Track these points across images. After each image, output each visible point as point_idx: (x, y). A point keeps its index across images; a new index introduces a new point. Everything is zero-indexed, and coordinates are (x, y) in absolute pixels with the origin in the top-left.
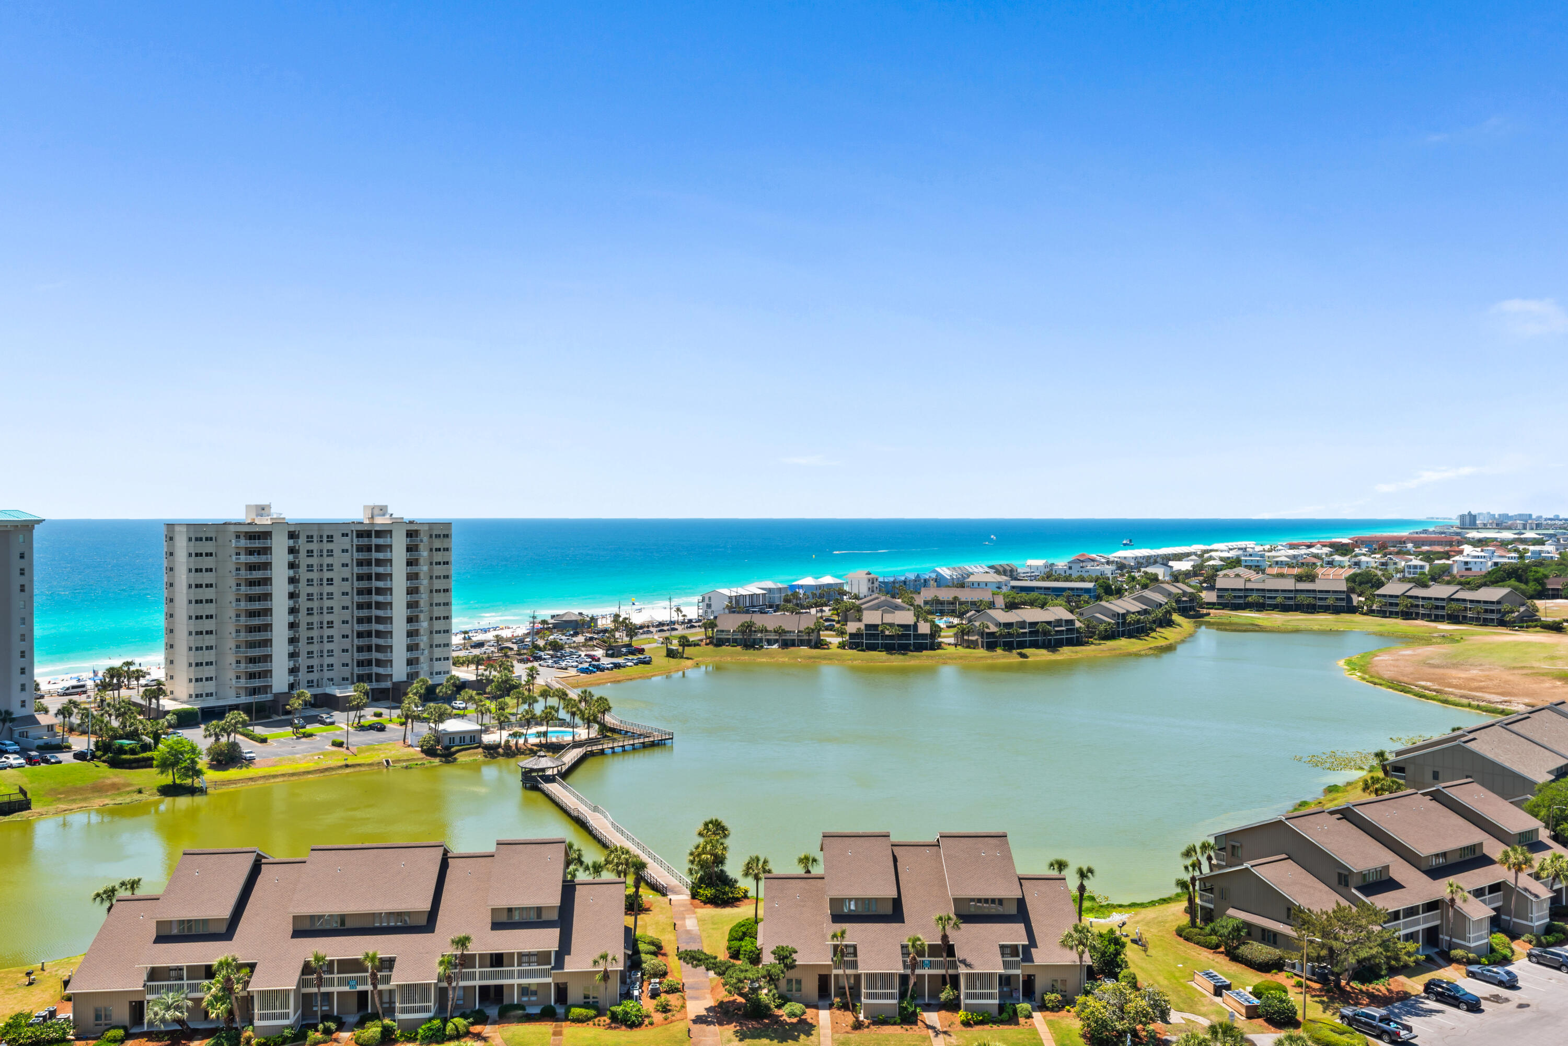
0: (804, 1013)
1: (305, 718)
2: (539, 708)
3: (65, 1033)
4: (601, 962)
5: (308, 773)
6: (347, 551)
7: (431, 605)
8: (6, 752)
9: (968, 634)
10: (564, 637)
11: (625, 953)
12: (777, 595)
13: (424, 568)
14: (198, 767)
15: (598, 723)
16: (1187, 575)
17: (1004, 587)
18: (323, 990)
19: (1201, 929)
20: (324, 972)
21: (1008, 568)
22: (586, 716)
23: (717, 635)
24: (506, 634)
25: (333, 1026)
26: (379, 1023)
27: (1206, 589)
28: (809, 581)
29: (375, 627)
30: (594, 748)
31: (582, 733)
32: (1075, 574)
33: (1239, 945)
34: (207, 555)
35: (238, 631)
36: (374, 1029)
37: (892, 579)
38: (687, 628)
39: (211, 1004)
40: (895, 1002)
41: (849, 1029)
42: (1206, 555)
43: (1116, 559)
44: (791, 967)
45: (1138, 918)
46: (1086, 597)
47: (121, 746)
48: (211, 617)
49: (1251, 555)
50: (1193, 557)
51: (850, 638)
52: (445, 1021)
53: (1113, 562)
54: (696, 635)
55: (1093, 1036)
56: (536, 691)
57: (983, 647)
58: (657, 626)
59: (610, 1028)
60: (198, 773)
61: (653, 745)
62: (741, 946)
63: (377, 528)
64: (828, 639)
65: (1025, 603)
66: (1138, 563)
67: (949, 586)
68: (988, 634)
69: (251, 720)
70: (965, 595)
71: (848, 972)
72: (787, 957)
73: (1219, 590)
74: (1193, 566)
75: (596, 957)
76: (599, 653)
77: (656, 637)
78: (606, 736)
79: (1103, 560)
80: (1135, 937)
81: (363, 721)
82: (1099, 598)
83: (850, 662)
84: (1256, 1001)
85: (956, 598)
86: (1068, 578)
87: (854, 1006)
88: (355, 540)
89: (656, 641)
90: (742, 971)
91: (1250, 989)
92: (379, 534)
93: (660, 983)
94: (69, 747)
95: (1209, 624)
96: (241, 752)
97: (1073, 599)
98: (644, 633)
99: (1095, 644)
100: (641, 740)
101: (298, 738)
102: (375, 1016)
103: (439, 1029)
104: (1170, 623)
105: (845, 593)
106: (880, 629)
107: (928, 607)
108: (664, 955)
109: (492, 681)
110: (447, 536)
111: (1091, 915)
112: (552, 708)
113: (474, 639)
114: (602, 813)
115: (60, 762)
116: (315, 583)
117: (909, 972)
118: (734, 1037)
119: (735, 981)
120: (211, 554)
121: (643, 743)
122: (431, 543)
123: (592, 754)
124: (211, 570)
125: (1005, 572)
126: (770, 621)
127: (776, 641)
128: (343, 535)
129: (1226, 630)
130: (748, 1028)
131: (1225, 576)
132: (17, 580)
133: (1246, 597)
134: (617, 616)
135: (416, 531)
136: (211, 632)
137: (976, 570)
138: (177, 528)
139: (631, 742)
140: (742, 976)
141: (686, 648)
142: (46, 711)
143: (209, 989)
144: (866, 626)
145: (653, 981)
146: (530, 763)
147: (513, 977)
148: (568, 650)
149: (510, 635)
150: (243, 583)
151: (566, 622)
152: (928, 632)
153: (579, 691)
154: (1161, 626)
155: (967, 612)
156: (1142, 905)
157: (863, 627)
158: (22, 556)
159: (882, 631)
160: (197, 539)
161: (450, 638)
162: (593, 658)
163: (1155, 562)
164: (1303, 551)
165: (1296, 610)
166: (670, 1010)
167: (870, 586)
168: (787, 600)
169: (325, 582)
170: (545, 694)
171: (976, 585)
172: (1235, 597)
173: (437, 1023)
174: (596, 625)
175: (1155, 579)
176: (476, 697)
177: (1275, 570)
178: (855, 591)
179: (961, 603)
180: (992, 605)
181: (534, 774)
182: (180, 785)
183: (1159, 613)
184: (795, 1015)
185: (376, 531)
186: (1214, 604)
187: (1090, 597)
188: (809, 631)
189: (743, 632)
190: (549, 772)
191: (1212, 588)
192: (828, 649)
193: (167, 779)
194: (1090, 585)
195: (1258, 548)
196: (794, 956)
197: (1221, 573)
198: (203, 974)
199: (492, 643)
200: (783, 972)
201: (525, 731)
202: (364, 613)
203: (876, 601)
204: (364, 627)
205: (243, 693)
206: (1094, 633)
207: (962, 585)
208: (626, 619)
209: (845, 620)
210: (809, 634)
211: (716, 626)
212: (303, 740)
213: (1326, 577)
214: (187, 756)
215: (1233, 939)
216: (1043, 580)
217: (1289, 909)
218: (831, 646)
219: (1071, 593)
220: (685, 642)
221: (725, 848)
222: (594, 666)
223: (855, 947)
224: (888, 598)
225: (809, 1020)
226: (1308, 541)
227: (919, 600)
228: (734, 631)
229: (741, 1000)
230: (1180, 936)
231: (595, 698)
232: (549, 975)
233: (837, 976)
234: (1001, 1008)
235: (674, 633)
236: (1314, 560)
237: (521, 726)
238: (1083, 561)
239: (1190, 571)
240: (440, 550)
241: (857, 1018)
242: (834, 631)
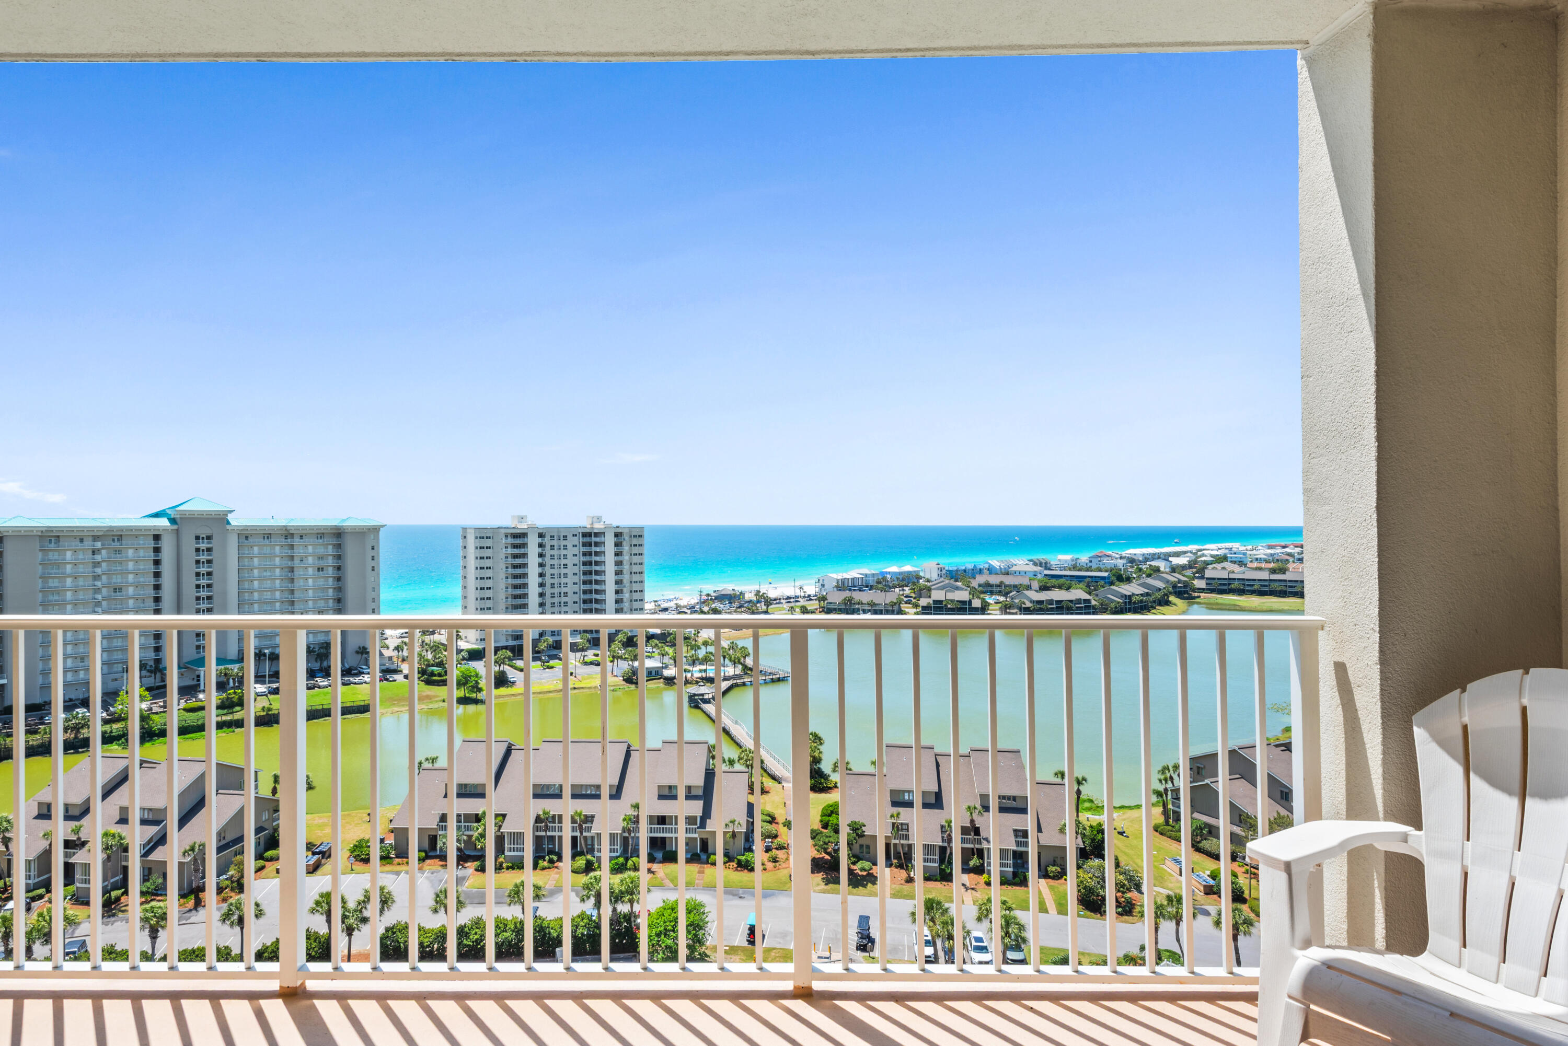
0: (871, 869)
1: (549, 656)
2: (702, 653)
3: (389, 853)
4: (731, 825)
5: (550, 692)
6: (576, 546)
7: (631, 582)
8: (363, 673)
9: (1010, 608)
10: (722, 606)
11: (747, 821)
12: (871, 579)
13: (626, 558)
14: (480, 686)
15: (741, 664)
16: (1184, 567)
17: (1039, 575)
18: (549, 834)
19: (1173, 827)
20: (549, 822)
21: (1044, 561)
22: (733, 659)
23: (827, 605)
24: (682, 603)
25: (555, 858)
26: (584, 857)
27: (1198, 578)
28: (894, 569)
29: (594, 596)
30: (738, 681)
31: (730, 670)
32: (1094, 566)
33: (1202, 840)
34: (487, 548)
35: (507, 598)
36: (581, 862)
37: (955, 568)
38: (807, 600)
39: (477, 839)
40: (936, 865)
41: (903, 882)
42: (1199, 553)
43: (1128, 555)
44: (862, 836)
45: (1125, 817)
46: (1102, 582)
47: (432, 671)
48: (490, 588)
49: (1235, 553)
50: (1189, 554)
51: (922, 608)
52: (627, 859)
53: (1125, 557)
54: (813, 605)
55: (1083, 898)
56: (700, 640)
58: (786, 599)
59: (737, 870)
60: (480, 690)
61: (779, 680)
62: (829, 820)
63: (595, 531)
64: (907, 610)
65: (1054, 587)
66: (1145, 558)
67: (997, 574)
68: (1024, 608)
69: (514, 656)
70: (1009, 580)
71: (902, 842)
72: (858, 829)
73: (1207, 579)
74: (1189, 562)
75: (727, 821)
77: (785, 606)
78: (746, 674)
79: (1117, 556)
80: (1121, 830)
81: (586, 659)
82: (1112, 583)
84: (1212, 882)
85: (1002, 582)
86: (1088, 570)
87: (907, 866)
88: (581, 538)
89: (785, 609)
90: (827, 837)
91: (1208, 873)
92: (596, 534)
93: (772, 842)
94: (401, 671)
95: (1199, 603)
96: (507, 677)
97: (1092, 584)
98: (776, 604)
100: (771, 677)
101: (544, 669)
102: (581, 853)
103: (622, 864)
104: (1168, 603)
105: (921, 578)
106: (944, 603)
107: (981, 589)
108: (777, 823)
109: (672, 634)
110: (640, 536)
111: (1089, 812)
112: (711, 653)
113: (662, 606)
114: (741, 725)
115: (395, 681)
116: (556, 567)
117: (946, 844)
118: (821, 883)
119: (821, 843)
120: (490, 548)
121: (772, 679)
122: (630, 540)
123: (737, 685)
124: (490, 558)
125: (1041, 564)
126: (865, 597)
127: (869, 611)
128: (573, 535)
129: (1213, 609)
130: (831, 876)
131: (1213, 568)
132: (370, 563)
133: (1229, 584)
134: (759, 592)
135: (621, 533)
136: (490, 598)
137: (1018, 562)
138: (468, 530)
139: (764, 678)
140: (827, 840)
142: (388, 648)
143: (478, 829)
144: (934, 601)
145: (767, 840)
146: (693, 689)
147: (672, 833)
149: (686, 604)
150: (510, 567)
151: (724, 595)
152: (980, 606)
153: (728, 642)
154: (1160, 605)
155: (1011, 592)
156: (1130, 808)
157: (931, 602)
158: (373, 548)
159: (946, 605)
160: (480, 538)
161: (644, 605)
163: (1159, 558)
164: (1279, 550)
165: (1270, 595)
166: (778, 861)
167: (940, 573)
168: (879, 582)
169: (562, 566)
170: (706, 644)
171: (1017, 573)
172: (1220, 584)
173: (621, 860)
174: (744, 598)
175: (1157, 570)
176: (660, 645)
177: (1255, 565)
178: (928, 576)
179: (1006, 586)
180: (1029, 587)
181: (696, 697)
182: (469, 698)
183: (1158, 595)
184: (865, 870)
185: (594, 533)
186: (1203, 589)
187: (1105, 583)
188: (893, 604)
189: (846, 604)
190: (706, 697)
191: (1202, 577)
193: (461, 693)
194: (1105, 574)
195: (1242, 548)
196: (864, 828)
197: (1210, 567)
198: (474, 819)
199: (673, 609)
200: (855, 839)
201: (691, 669)
202: (587, 587)
203: (942, 584)
204: (587, 597)
205: (510, 638)
206: (1107, 609)
207: (1008, 574)
208: (764, 593)
209: (920, 596)
210: (892, 606)
211: (826, 599)
212: (547, 670)
213: (1296, 570)
214: (473, 679)
215: (1197, 835)
216: (1070, 569)
217: (1240, 815)
219: (1090, 580)
220: (804, 610)
221: (821, 752)
223: (907, 825)
224: (952, 581)
225: (875, 874)
226: (1283, 543)
227: (975, 584)
228: (839, 603)
229: (827, 857)
230: (1157, 831)
231: (739, 647)
232: (696, 832)
233: (895, 845)
234: (1015, 874)
235: (798, 604)
236: (1287, 557)
237: (689, 665)
238: (1100, 557)
239: (1186, 565)
240: (637, 545)
241: (909, 875)
242: (911, 603)
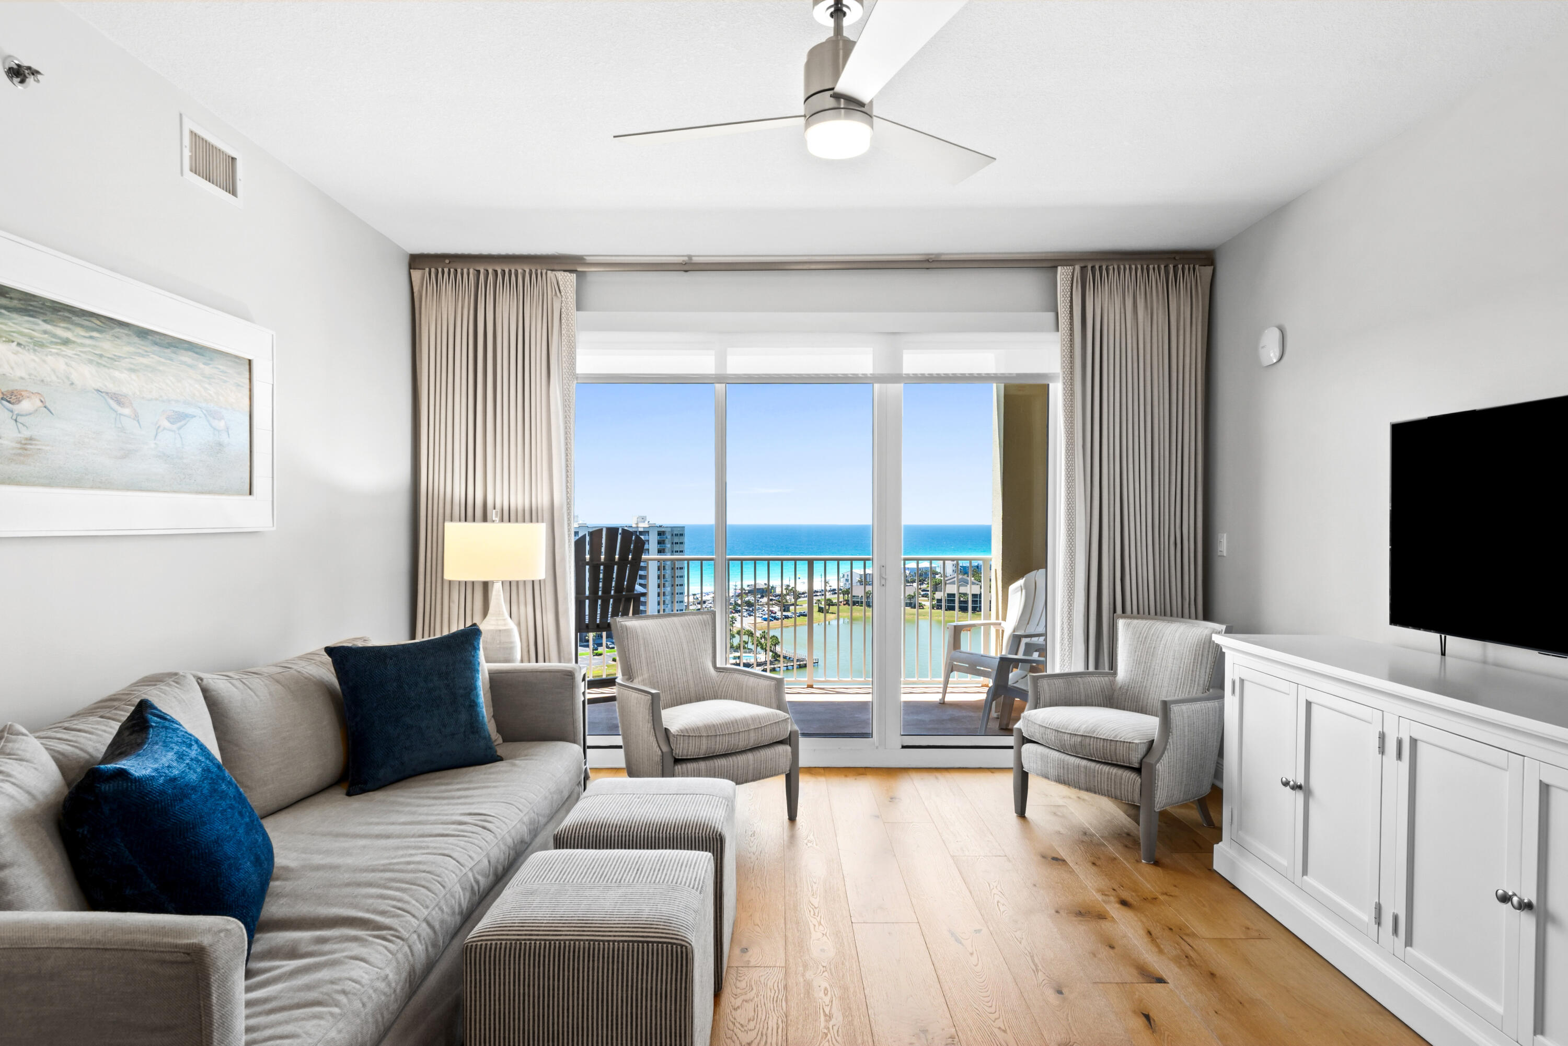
2: (736, 641)
7: (673, 577)
10: (754, 599)
13: (668, 555)
15: (772, 651)
22: (765, 647)
31: (762, 657)
63: (641, 530)
76: (776, 609)
92: (642, 533)
100: (797, 663)
101: (595, 655)
106: (957, 596)
110: (681, 535)
112: (744, 641)
122: (672, 539)
135: (664, 532)
139: (792, 664)
141: (831, 607)
144: (949, 594)
148: (757, 606)
157: (946, 595)
162: (772, 612)
170: (739, 633)
174: (775, 591)
185: (640, 532)
192: (923, 608)
212: (597, 656)
220: (830, 603)
222: (772, 617)
231: (772, 636)
240: (677, 543)
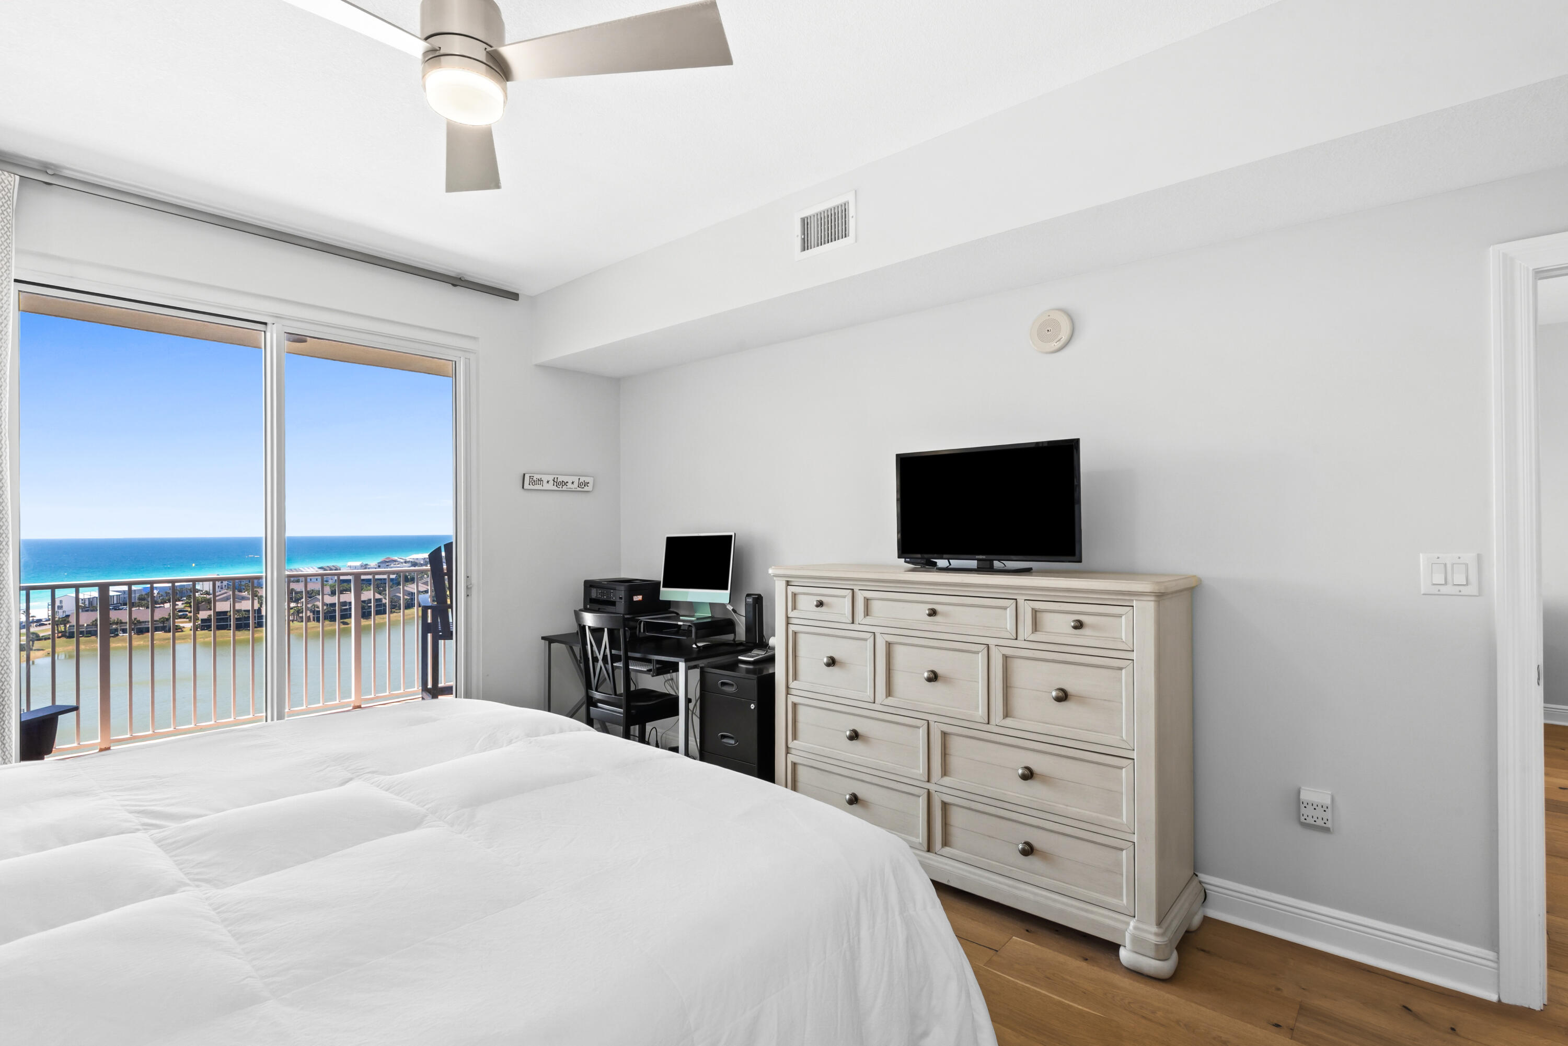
23: (69, 629)
32: (382, 570)
38: (36, 626)
43: (411, 560)
51: (202, 623)
53: (409, 562)
54: (46, 631)
57: (314, 620)
64: (182, 625)
79: (402, 561)
83: (202, 639)
86: (378, 573)
97: (381, 585)
99: (396, 612)
105: (198, 591)
127: (131, 630)
159: (229, 616)
168: (142, 599)
178: (207, 588)
180: (321, 592)
187: (393, 584)
188: (164, 620)
194: (393, 576)
203: (225, 595)
206: (396, 605)
209: (197, 610)
210: (163, 622)
211: (68, 622)
218: (184, 630)
224: (237, 592)
228: (87, 625)
238: (388, 562)
242: (188, 618)
